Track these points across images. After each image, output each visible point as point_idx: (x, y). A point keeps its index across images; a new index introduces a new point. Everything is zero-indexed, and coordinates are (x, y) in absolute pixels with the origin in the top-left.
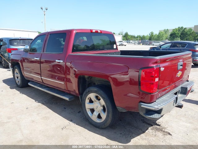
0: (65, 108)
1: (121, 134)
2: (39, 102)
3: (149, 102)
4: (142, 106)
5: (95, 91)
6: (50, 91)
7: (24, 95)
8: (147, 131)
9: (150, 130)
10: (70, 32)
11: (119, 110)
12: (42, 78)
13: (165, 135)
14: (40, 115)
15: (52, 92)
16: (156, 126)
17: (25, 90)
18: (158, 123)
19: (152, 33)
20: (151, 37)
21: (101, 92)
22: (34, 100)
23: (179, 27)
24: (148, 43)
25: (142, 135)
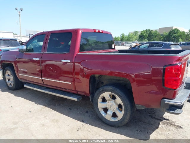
0: (71, 109)
1: (137, 131)
2: (40, 104)
3: (171, 98)
4: (165, 102)
5: (111, 90)
6: (53, 92)
7: (20, 98)
8: (160, 126)
9: (161, 125)
10: (76, 31)
11: (137, 108)
12: (43, 79)
13: (177, 128)
14: (47, 117)
15: (56, 93)
16: (165, 120)
17: (19, 92)
18: (165, 118)
19: (123, 35)
20: (122, 38)
21: (118, 91)
22: (34, 103)
23: (147, 29)
24: (121, 44)
25: (157, 130)
